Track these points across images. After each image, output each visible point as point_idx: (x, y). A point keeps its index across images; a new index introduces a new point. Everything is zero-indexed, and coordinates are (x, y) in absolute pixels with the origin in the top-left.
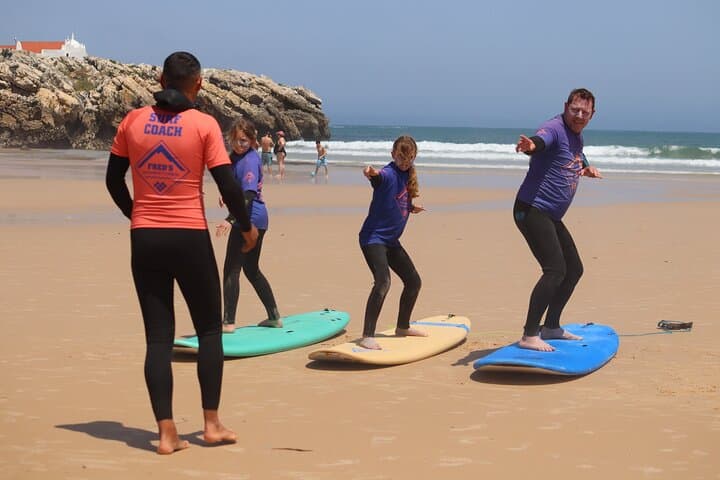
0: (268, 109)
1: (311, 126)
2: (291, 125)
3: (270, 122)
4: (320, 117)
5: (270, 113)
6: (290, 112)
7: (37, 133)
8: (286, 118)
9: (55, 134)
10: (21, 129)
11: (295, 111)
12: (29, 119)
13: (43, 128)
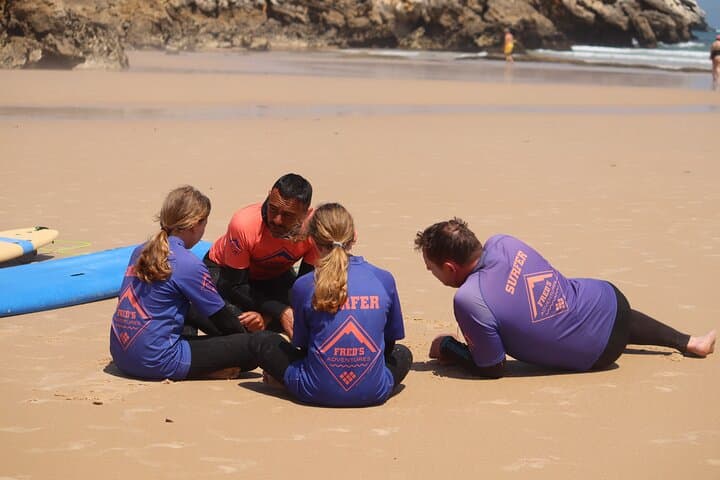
0: (623, 9)
1: (668, 28)
2: (645, 26)
3: (623, 23)
4: (678, 19)
5: (626, 14)
6: (646, 12)
7: (363, 30)
8: (640, 19)
9: (381, 33)
10: (346, 26)
11: (652, 12)
12: (358, 16)
13: (370, 25)
